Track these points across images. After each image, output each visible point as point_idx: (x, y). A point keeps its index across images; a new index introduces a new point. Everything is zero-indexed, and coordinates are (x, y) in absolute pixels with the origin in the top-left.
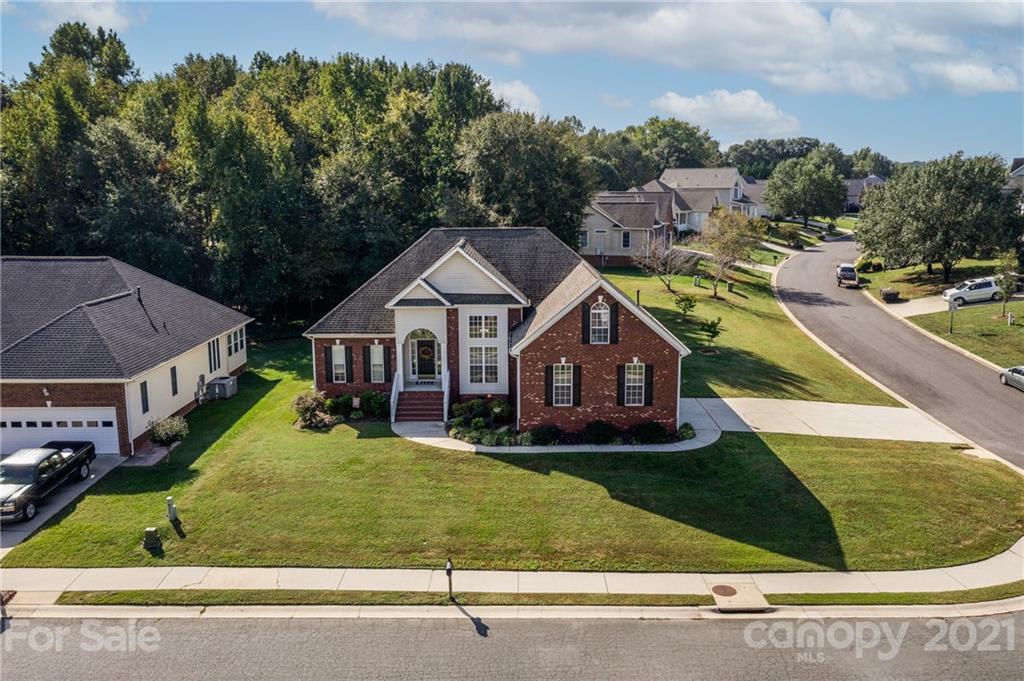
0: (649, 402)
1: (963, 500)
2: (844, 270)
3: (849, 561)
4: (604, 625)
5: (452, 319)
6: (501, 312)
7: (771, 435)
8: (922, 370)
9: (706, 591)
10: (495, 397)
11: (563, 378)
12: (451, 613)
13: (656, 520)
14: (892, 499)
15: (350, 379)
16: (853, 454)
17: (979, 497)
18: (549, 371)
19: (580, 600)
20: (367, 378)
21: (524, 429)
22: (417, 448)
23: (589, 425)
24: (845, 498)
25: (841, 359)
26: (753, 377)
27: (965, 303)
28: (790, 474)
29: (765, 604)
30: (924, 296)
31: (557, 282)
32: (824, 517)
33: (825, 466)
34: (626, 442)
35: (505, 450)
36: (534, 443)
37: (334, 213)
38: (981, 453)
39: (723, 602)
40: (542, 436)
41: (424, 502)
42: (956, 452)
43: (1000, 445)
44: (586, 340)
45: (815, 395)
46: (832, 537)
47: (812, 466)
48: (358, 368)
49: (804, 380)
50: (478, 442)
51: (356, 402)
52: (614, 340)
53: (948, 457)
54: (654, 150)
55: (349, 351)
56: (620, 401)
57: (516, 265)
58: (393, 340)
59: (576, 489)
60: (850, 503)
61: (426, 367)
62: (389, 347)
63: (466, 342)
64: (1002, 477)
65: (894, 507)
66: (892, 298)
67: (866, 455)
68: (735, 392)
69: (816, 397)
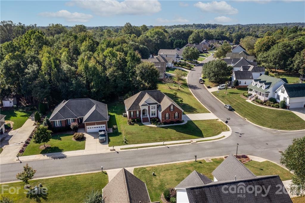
0: (178, 118)
1: (217, 127)
2: (200, 79)
3: (204, 136)
4: (181, 146)
5: (149, 107)
6: (156, 106)
7: (194, 121)
8: (213, 105)
9: (190, 141)
10: (156, 117)
11: (167, 115)
12: (164, 146)
13: (182, 134)
14: (209, 128)
15: (134, 116)
16: (204, 122)
17: (218, 127)
18: (165, 115)
19: (177, 144)
20: (136, 116)
21: (162, 123)
22: (149, 127)
23: (171, 121)
24: (203, 129)
25: (201, 103)
26: (189, 110)
27: (221, 89)
28: (197, 126)
29: (196, 142)
30: (214, 86)
31: (162, 99)
32: (201, 132)
33: (201, 125)
34: (176, 123)
35: (161, 126)
36: (164, 125)
37: (112, 81)
38: (220, 120)
39: (192, 142)
40: (165, 123)
41: (154, 134)
42: (216, 121)
43: (222, 119)
44: (170, 110)
45: (198, 112)
46: (202, 134)
47: (199, 125)
48: (135, 115)
49: (196, 109)
50: (156, 125)
51: (136, 120)
52: (174, 110)
53: (215, 121)
54: (154, 38)
55: (134, 113)
56: (175, 118)
57: (155, 97)
58: (140, 111)
59: (172, 131)
60: (204, 129)
61: (144, 114)
62: (140, 112)
63: (151, 110)
64: (222, 124)
65: (209, 129)
66: (209, 87)
67: (205, 122)
68: (187, 113)
69: (198, 113)
